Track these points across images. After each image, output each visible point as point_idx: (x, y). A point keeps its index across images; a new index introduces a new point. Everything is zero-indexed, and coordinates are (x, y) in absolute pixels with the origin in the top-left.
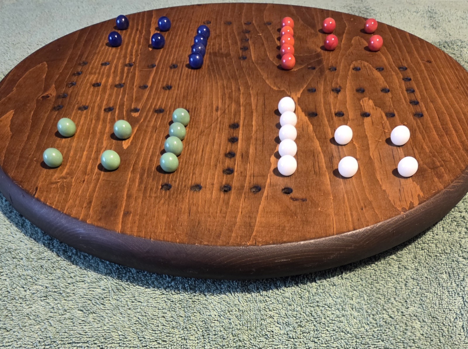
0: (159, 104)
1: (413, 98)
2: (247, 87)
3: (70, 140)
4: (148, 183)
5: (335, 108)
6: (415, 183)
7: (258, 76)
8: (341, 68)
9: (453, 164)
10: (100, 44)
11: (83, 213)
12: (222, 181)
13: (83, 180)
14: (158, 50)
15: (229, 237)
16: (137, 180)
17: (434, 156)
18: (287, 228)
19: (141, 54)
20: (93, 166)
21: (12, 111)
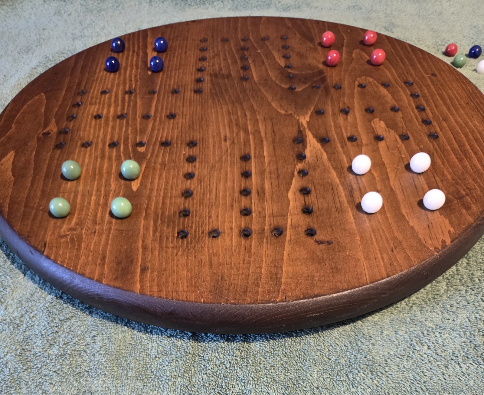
0: (165, 135)
1: (425, 117)
2: (253, 112)
3: (76, 183)
4: (163, 230)
5: (347, 133)
6: (442, 216)
7: (263, 98)
8: (346, 84)
9: (479, 192)
10: (98, 70)
11: (97, 271)
12: (241, 224)
13: (93, 231)
14: (158, 74)
15: (256, 293)
16: (151, 228)
17: (457, 184)
18: (317, 278)
19: (140, 79)
20: (104, 213)
21: (12, 152)
